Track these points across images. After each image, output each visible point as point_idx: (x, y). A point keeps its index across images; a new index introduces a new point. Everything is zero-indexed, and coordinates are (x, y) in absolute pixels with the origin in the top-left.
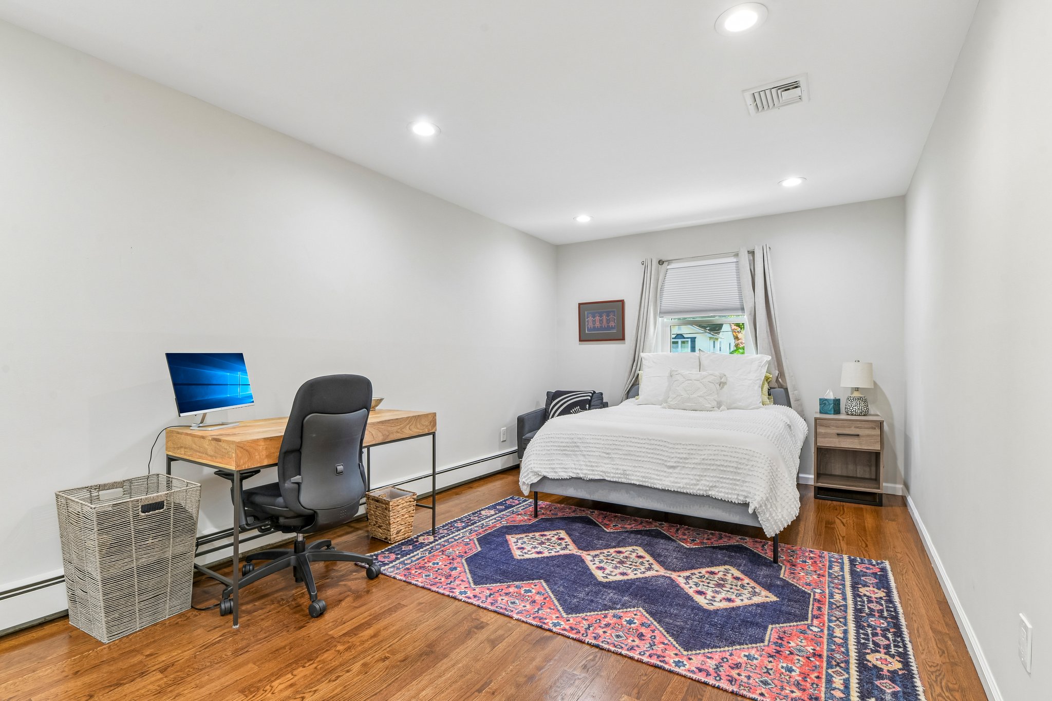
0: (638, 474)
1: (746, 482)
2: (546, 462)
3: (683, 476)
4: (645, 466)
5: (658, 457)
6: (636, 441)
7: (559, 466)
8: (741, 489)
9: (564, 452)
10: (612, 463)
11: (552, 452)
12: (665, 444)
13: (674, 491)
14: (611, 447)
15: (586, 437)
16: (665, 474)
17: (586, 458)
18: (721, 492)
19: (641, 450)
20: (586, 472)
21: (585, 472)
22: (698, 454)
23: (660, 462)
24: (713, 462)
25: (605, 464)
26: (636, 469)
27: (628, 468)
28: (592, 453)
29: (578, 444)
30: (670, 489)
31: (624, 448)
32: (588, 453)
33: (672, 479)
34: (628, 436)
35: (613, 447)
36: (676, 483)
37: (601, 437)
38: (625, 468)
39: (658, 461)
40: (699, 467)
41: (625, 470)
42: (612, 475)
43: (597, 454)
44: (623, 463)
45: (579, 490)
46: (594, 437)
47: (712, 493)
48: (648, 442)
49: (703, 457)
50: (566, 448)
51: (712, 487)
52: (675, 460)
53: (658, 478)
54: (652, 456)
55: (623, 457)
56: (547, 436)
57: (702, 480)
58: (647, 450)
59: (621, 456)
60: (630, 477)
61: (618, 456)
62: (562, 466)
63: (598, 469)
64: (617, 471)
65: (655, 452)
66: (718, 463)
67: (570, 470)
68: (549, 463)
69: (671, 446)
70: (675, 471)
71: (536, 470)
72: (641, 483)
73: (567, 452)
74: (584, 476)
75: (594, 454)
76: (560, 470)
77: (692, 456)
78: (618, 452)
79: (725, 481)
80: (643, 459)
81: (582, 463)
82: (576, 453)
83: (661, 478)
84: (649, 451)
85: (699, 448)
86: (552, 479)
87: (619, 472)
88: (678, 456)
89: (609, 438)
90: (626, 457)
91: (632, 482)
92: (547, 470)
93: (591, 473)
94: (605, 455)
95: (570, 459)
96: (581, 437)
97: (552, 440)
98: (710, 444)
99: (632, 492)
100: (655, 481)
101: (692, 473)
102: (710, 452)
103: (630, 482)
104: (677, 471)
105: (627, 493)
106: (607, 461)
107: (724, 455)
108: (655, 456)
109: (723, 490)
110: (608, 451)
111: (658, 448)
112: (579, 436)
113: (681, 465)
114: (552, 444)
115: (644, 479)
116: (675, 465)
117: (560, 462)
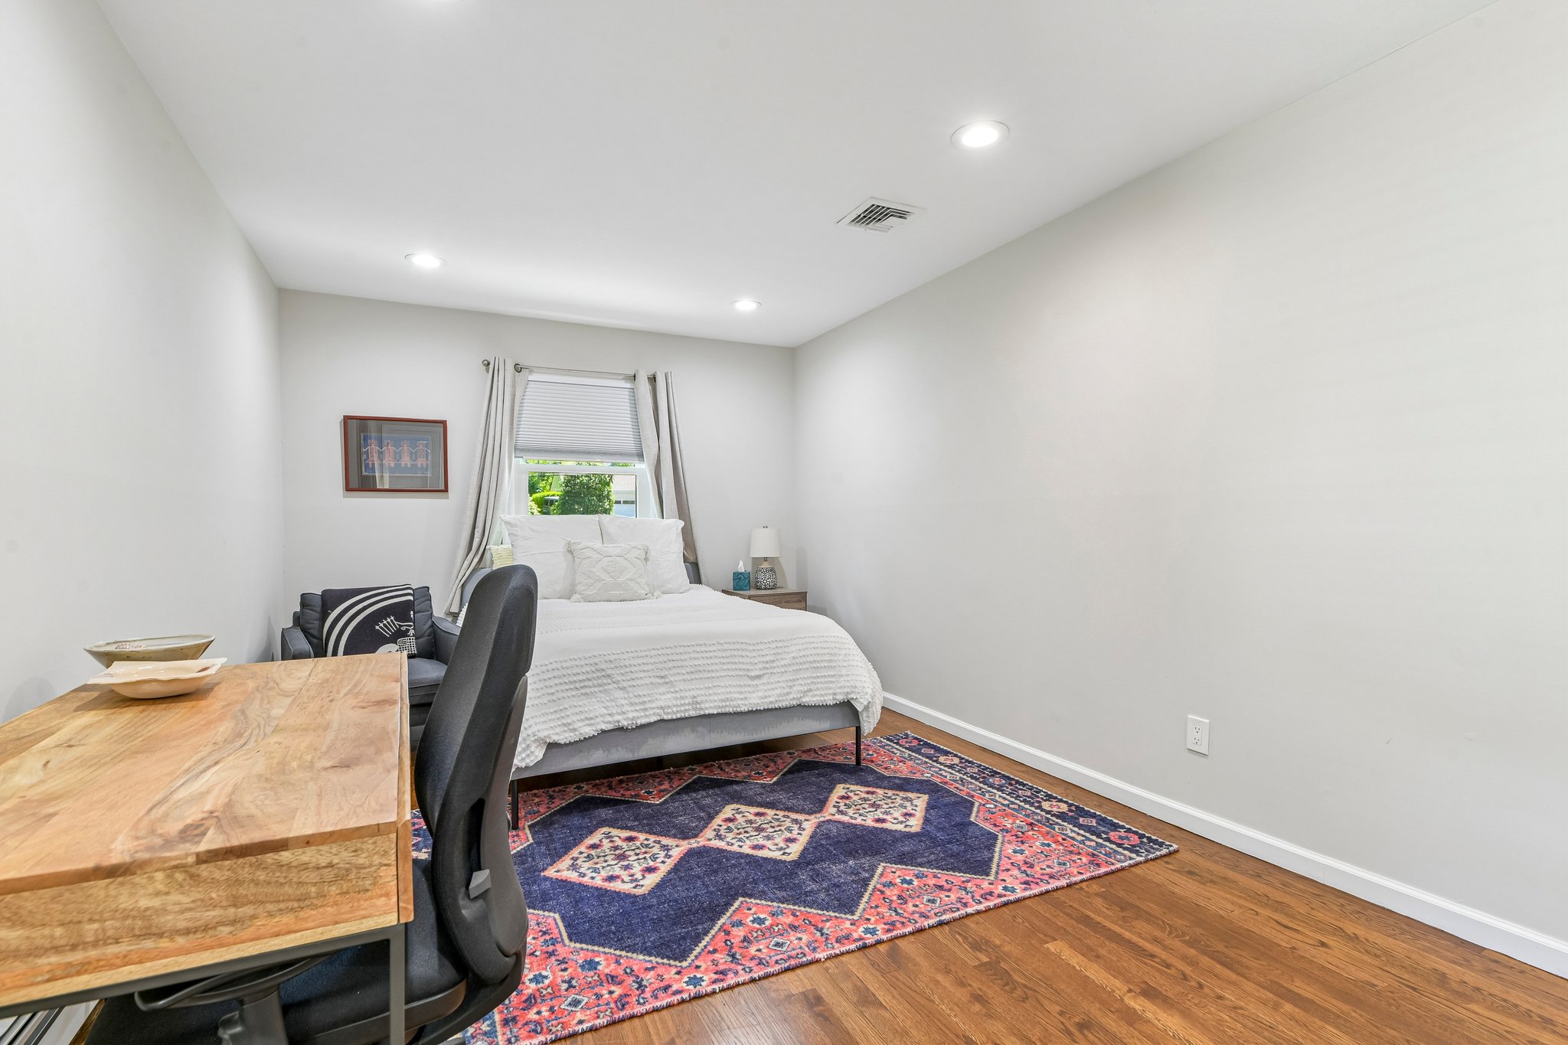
0: (716, 698)
1: (842, 676)
2: (553, 717)
3: (773, 686)
4: (723, 684)
5: (737, 667)
6: (703, 649)
7: (578, 718)
8: (839, 685)
9: (583, 691)
10: (672, 690)
11: (560, 695)
12: (744, 646)
13: (764, 709)
14: (665, 665)
15: (622, 657)
16: (750, 689)
17: (628, 692)
18: (815, 696)
19: (712, 661)
20: (635, 714)
21: (631, 715)
22: (784, 652)
23: (741, 673)
24: (804, 660)
25: (660, 694)
26: (711, 692)
27: (699, 692)
28: (638, 682)
29: (609, 672)
30: (759, 708)
31: (687, 664)
32: (630, 683)
33: (761, 694)
34: (688, 644)
35: (670, 665)
36: (766, 697)
37: (647, 653)
38: (695, 693)
39: (738, 673)
40: (790, 669)
41: (695, 697)
42: (675, 709)
43: (648, 681)
44: (690, 687)
45: (613, 750)
46: (635, 654)
47: (808, 700)
48: (720, 647)
49: (793, 655)
50: (586, 683)
51: (805, 692)
52: (760, 666)
53: (742, 696)
54: (729, 666)
55: (689, 677)
56: (544, 669)
57: (794, 685)
58: (721, 660)
59: (684, 677)
60: (702, 706)
61: (681, 678)
62: (583, 717)
63: (654, 705)
64: (682, 702)
65: (732, 660)
66: (810, 659)
67: (598, 720)
68: (558, 716)
69: (751, 648)
70: (761, 682)
71: (541, 735)
72: (720, 711)
73: (588, 690)
74: (630, 722)
75: (643, 682)
76: (580, 724)
77: (779, 657)
78: (679, 671)
79: (819, 680)
80: (718, 674)
81: (624, 702)
82: (606, 687)
83: (747, 695)
84: (724, 661)
85: (785, 644)
86: (566, 745)
87: (687, 702)
88: (764, 659)
89: (660, 652)
90: (693, 677)
91: (707, 712)
92: (558, 730)
93: (643, 714)
94: (658, 680)
95: (594, 700)
96: (612, 658)
97: (556, 673)
98: (795, 637)
99: (700, 729)
100: (740, 702)
101: (783, 679)
102: (798, 647)
103: (702, 713)
104: (764, 680)
105: (693, 732)
106: (663, 689)
107: (814, 648)
108: (733, 667)
109: (818, 693)
110: (663, 674)
111: (736, 653)
112: (607, 658)
113: (768, 671)
114: (557, 681)
115: (724, 704)
116: (761, 673)
117: (578, 710)
